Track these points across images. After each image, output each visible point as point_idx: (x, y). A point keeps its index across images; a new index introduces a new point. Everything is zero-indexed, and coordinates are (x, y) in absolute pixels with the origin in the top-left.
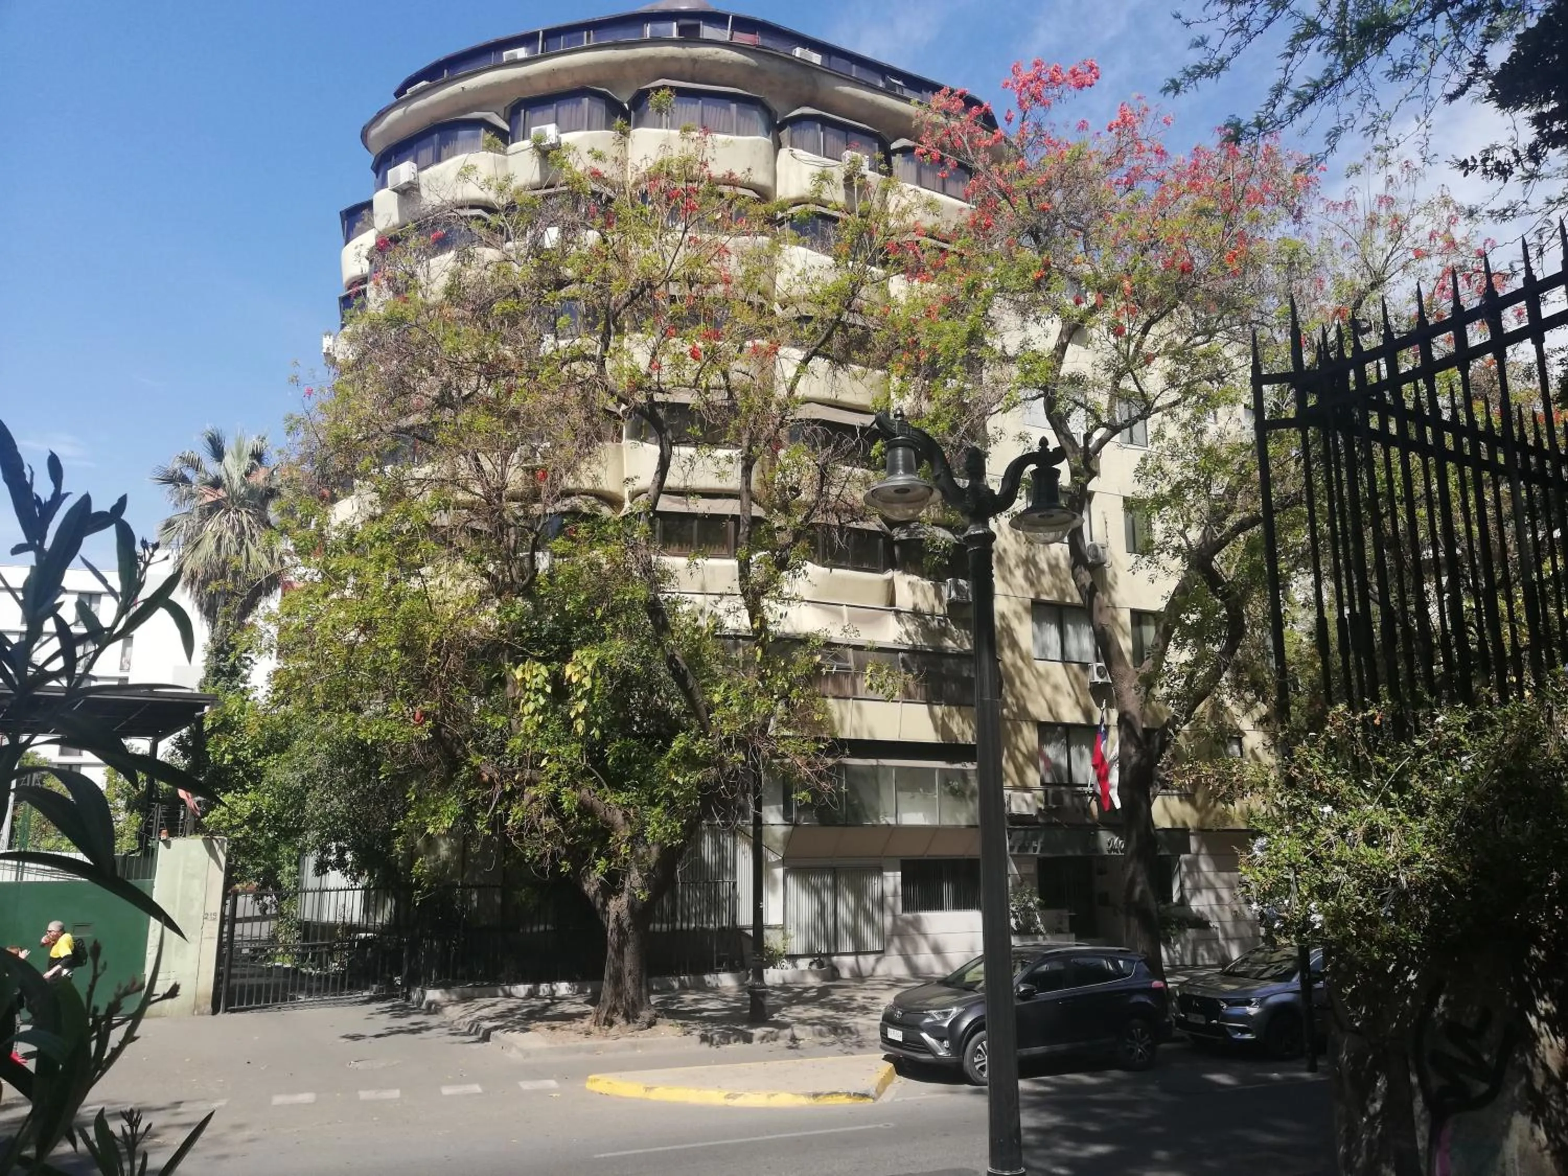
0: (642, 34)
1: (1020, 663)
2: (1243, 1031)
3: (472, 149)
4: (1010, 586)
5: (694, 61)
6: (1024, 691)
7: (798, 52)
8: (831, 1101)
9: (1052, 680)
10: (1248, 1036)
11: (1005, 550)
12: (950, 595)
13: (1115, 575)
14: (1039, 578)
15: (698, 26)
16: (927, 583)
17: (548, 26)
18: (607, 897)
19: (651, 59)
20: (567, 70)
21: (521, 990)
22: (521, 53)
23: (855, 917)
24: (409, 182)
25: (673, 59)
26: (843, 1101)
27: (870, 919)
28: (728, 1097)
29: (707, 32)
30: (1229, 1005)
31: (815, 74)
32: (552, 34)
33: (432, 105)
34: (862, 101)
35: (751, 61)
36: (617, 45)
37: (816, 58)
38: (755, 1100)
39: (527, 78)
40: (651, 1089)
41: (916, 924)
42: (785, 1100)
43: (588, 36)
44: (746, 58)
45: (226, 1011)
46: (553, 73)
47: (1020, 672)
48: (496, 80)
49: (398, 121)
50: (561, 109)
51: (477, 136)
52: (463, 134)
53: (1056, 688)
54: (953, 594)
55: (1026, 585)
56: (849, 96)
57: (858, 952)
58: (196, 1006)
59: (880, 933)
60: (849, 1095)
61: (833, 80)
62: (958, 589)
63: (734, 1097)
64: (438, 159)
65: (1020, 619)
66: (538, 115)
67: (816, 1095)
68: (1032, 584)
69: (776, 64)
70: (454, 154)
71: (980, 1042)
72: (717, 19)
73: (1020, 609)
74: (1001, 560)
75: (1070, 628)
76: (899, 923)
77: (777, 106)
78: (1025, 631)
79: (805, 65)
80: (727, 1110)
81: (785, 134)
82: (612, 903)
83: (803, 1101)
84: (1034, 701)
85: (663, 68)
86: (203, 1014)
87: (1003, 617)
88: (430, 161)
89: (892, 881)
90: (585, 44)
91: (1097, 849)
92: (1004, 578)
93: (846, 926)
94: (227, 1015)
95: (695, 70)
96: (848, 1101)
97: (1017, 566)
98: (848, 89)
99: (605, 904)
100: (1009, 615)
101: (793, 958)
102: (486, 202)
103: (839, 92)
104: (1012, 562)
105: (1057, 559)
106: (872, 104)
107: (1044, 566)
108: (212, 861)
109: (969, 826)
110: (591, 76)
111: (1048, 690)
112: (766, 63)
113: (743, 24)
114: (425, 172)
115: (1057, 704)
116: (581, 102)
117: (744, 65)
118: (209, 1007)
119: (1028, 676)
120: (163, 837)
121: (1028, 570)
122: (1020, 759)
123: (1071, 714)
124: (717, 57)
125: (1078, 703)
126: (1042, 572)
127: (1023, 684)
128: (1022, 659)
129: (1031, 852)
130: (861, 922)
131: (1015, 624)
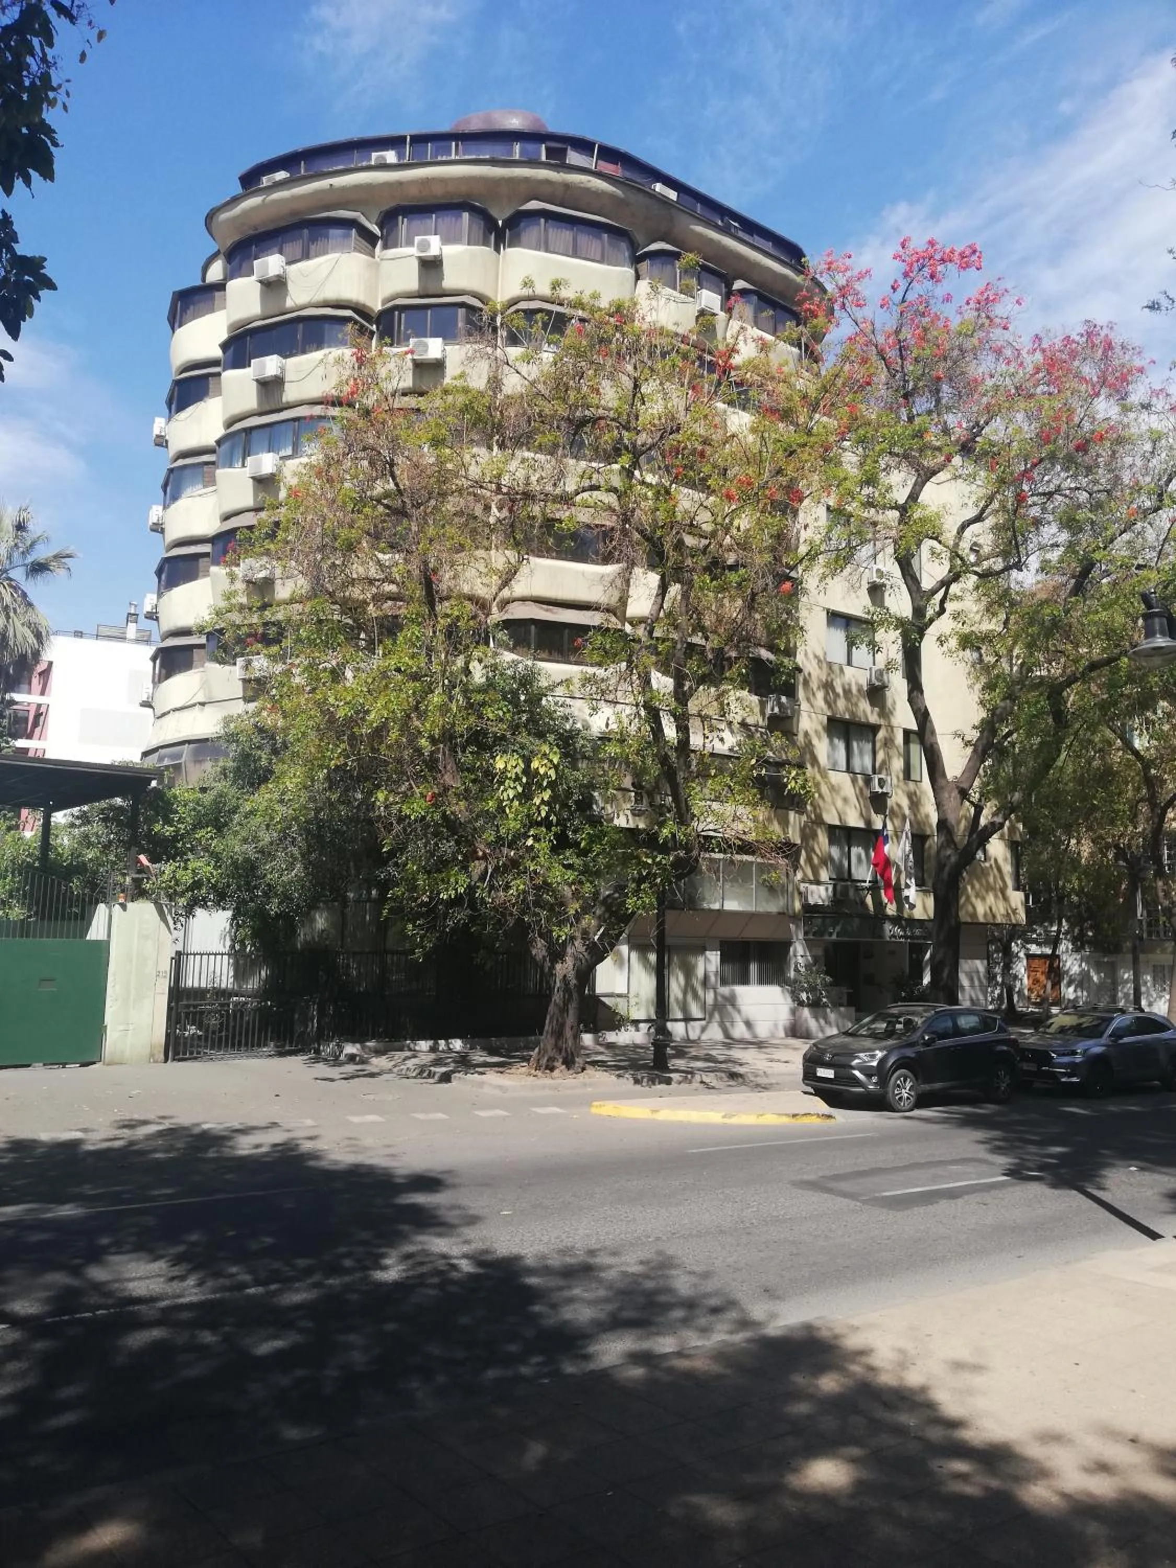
0: (511, 153)
1: (818, 777)
2: (1070, 1075)
3: (342, 248)
4: (812, 706)
5: (567, 186)
6: (821, 803)
7: (659, 187)
8: (806, 1120)
9: (843, 794)
10: (1074, 1080)
11: (809, 674)
12: (772, 709)
13: (895, 703)
14: (835, 702)
15: (565, 150)
16: (755, 699)
17: (416, 131)
18: (554, 961)
19: (526, 180)
20: (442, 181)
21: (424, 1045)
22: (391, 156)
23: (685, 993)
24: (278, 276)
25: (548, 182)
26: (815, 1120)
27: (696, 996)
28: (724, 1117)
29: (574, 158)
30: (1058, 1055)
31: (673, 211)
32: (419, 140)
33: (294, 198)
34: (711, 241)
35: (619, 192)
36: (493, 162)
37: (673, 195)
38: (747, 1119)
39: (400, 184)
40: (657, 1111)
41: (732, 1000)
42: (770, 1119)
43: (457, 146)
44: (614, 189)
45: (174, 1060)
46: (426, 182)
47: (817, 785)
48: (369, 181)
49: (253, 209)
50: (440, 220)
51: (348, 236)
52: (335, 232)
53: (845, 800)
54: (776, 710)
55: (825, 707)
56: (700, 235)
57: (687, 1019)
58: (152, 1055)
59: (704, 1007)
60: (818, 1115)
61: (690, 219)
62: (780, 705)
63: (732, 1116)
64: (306, 256)
65: (819, 738)
66: (417, 223)
67: (794, 1116)
68: (830, 706)
69: (641, 198)
70: (325, 253)
71: (898, 1078)
72: (584, 146)
73: (820, 728)
74: (806, 683)
75: (855, 744)
76: (719, 998)
77: (639, 238)
78: (822, 748)
79: (663, 201)
80: (725, 1126)
81: (644, 266)
82: (558, 966)
83: (785, 1120)
84: (828, 811)
85: (536, 190)
86: (156, 1062)
87: (806, 734)
88: (298, 255)
89: (713, 959)
90: (453, 157)
91: (881, 936)
92: (808, 700)
93: (677, 1000)
94: (175, 1064)
95: (567, 195)
96: (819, 1120)
97: (819, 688)
98: (699, 229)
99: (552, 967)
100: (812, 733)
101: (636, 1023)
102: (357, 303)
103: (692, 230)
104: (814, 685)
105: (849, 685)
106: (718, 244)
107: (839, 690)
108: (163, 925)
109: (779, 913)
110: (464, 189)
111: (839, 803)
112: (633, 197)
113: (609, 154)
114: (294, 267)
115: (845, 814)
116: (461, 216)
117: (612, 196)
118: (162, 1057)
119: (824, 789)
120: (121, 900)
121: (827, 693)
122: (816, 860)
123: (854, 820)
124: (589, 185)
125: (861, 814)
126: (837, 695)
127: (821, 796)
128: (819, 771)
129: (826, 937)
130: (690, 997)
131: (815, 741)
